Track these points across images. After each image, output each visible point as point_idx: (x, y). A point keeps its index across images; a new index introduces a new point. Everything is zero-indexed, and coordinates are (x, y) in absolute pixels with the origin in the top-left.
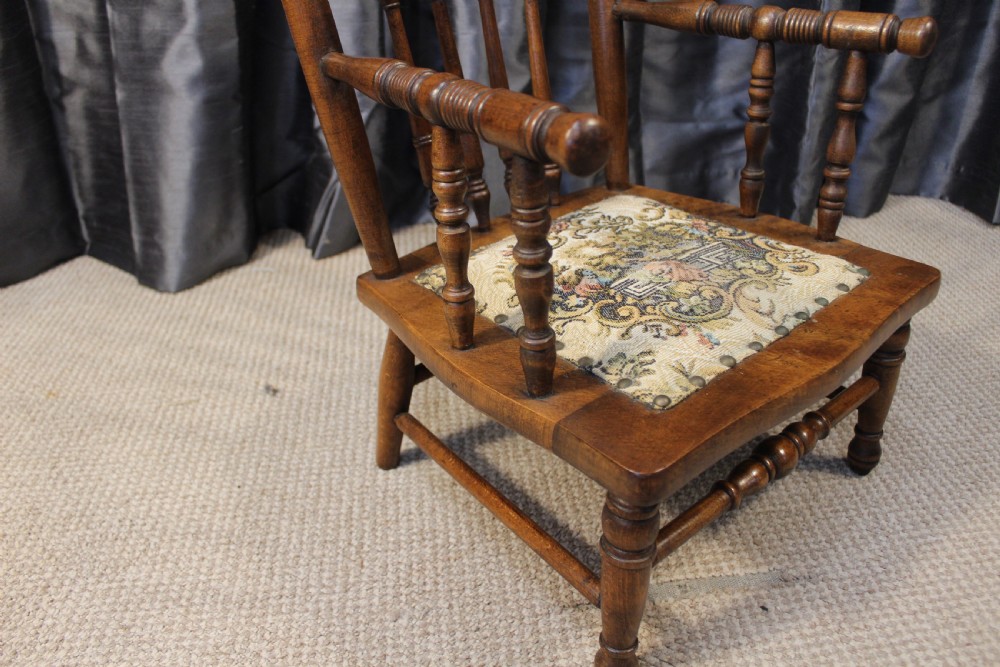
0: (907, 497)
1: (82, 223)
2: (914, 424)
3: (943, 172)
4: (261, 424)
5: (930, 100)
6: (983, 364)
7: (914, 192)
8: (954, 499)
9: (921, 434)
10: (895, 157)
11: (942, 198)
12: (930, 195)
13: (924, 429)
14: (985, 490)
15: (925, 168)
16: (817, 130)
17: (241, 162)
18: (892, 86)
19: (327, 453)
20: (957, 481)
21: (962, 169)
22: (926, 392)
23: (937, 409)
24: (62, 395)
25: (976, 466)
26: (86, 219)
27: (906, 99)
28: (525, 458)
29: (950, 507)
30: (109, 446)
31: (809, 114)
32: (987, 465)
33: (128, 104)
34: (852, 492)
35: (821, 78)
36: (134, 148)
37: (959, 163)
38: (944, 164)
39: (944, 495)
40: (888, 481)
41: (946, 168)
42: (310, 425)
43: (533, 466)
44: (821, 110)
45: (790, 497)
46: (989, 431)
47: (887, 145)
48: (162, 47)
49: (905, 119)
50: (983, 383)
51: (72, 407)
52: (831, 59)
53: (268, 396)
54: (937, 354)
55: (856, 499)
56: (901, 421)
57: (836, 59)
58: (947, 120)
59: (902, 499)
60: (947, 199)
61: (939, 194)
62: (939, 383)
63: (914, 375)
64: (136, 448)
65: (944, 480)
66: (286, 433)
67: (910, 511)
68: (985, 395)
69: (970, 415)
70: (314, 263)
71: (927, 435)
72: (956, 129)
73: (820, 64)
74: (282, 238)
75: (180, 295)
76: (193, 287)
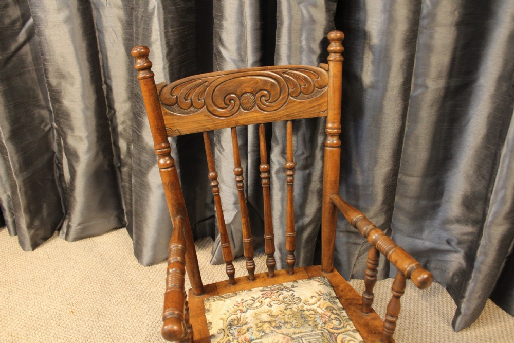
1: (125, 215)
33: (135, 185)
36: (136, 204)
70: (210, 266)
74: (206, 244)
75: (147, 268)
76: (153, 265)
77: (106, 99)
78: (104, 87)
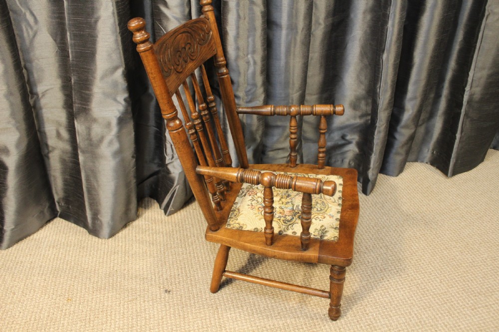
0: (425, 321)
1: (57, 204)
2: (425, 286)
3: (428, 152)
4: (168, 309)
5: (421, 125)
6: (448, 253)
7: (416, 160)
8: (442, 320)
9: (428, 291)
10: (408, 153)
11: (427, 163)
12: (422, 162)
13: (429, 289)
14: (453, 315)
15: (420, 151)
16: (378, 151)
17: (135, 181)
18: (406, 127)
19: (199, 321)
20: (442, 312)
21: (435, 152)
22: (428, 269)
23: (433, 278)
24: (74, 300)
25: (448, 304)
26: (58, 203)
27: (413, 131)
28: (279, 317)
29: (440, 324)
30: (104, 325)
31: (375, 145)
32: (453, 303)
33: (85, 162)
34: (404, 321)
35: (379, 132)
36: (88, 180)
37: (433, 150)
38: (427, 150)
39: (438, 319)
40: (417, 314)
41: (428, 151)
42: (188, 307)
43: (283, 321)
44: (380, 144)
45: (381, 325)
46: (453, 287)
47: (405, 149)
48: (101, 140)
49: (412, 138)
50: (449, 263)
51: (80, 306)
52: (383, 125)
53: (166, 294)
54: (431, 250)
55: (406, 324)
56: (420, 285)
57: (385, 125)
58: (428, 132)
59: (423, 323)
60: (429, 163)
61: (425, 162)
62: (432, 264)
63: (423, 262)
64: (117, 326)
65: (438, 313)
66: (179, 313)
67: (426, 328)
68: (450, 269)
69: (445, 280)
70: (166, 217)
71: (430, 291)
72: (432, 136)
73: (379, 127)
74: (148, 204)
75: (110, 239)
76: (115, 235)
77: (27, 85)
78: (24, 71)
